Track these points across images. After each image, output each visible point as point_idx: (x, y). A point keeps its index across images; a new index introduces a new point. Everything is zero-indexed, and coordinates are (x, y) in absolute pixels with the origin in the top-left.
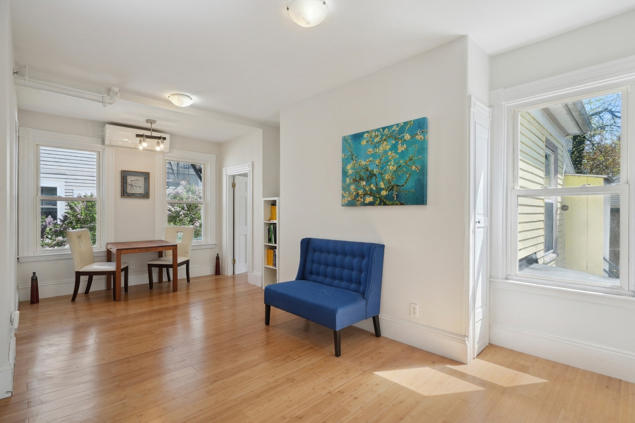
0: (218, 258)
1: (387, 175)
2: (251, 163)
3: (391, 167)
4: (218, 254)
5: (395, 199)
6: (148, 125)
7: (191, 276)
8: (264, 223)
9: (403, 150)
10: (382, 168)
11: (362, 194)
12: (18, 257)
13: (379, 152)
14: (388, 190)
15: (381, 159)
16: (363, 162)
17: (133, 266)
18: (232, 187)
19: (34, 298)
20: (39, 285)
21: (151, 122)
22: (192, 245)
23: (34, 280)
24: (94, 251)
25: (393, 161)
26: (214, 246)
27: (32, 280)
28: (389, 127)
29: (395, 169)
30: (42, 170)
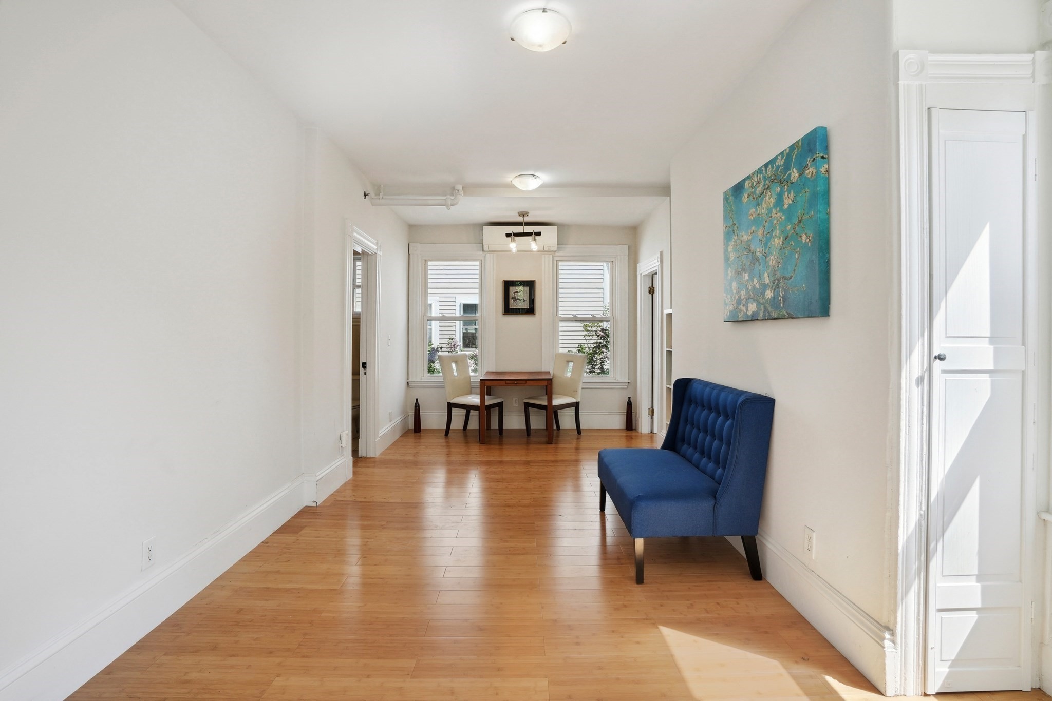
0: (630, 404)
1: (772, 257)
2: (659, 255)
3: (776, 241)
4: (629, 398)
5: (782, 305)
6: (520, 219)
7: (582, 427)
8: (667, 351)
9: (790, 204)
10: (766, 245)
11: (745, 298)
12: (408, 381)
13: (762, 214)
14: (773, 288)
15: (764, 226)
16: (745, 236)
17: (516, 403)
18: (650, 293)
19: (417, 427)
20: (421, 414)
21: (523, 214)
22: (584, 381)
23: (417, 407)
24: (472, 380)
25: (778, 227)
26: (625, 386)
27: (415, 407)
28: (772, 162)
29: (781, 243)
30: (430, 285)
